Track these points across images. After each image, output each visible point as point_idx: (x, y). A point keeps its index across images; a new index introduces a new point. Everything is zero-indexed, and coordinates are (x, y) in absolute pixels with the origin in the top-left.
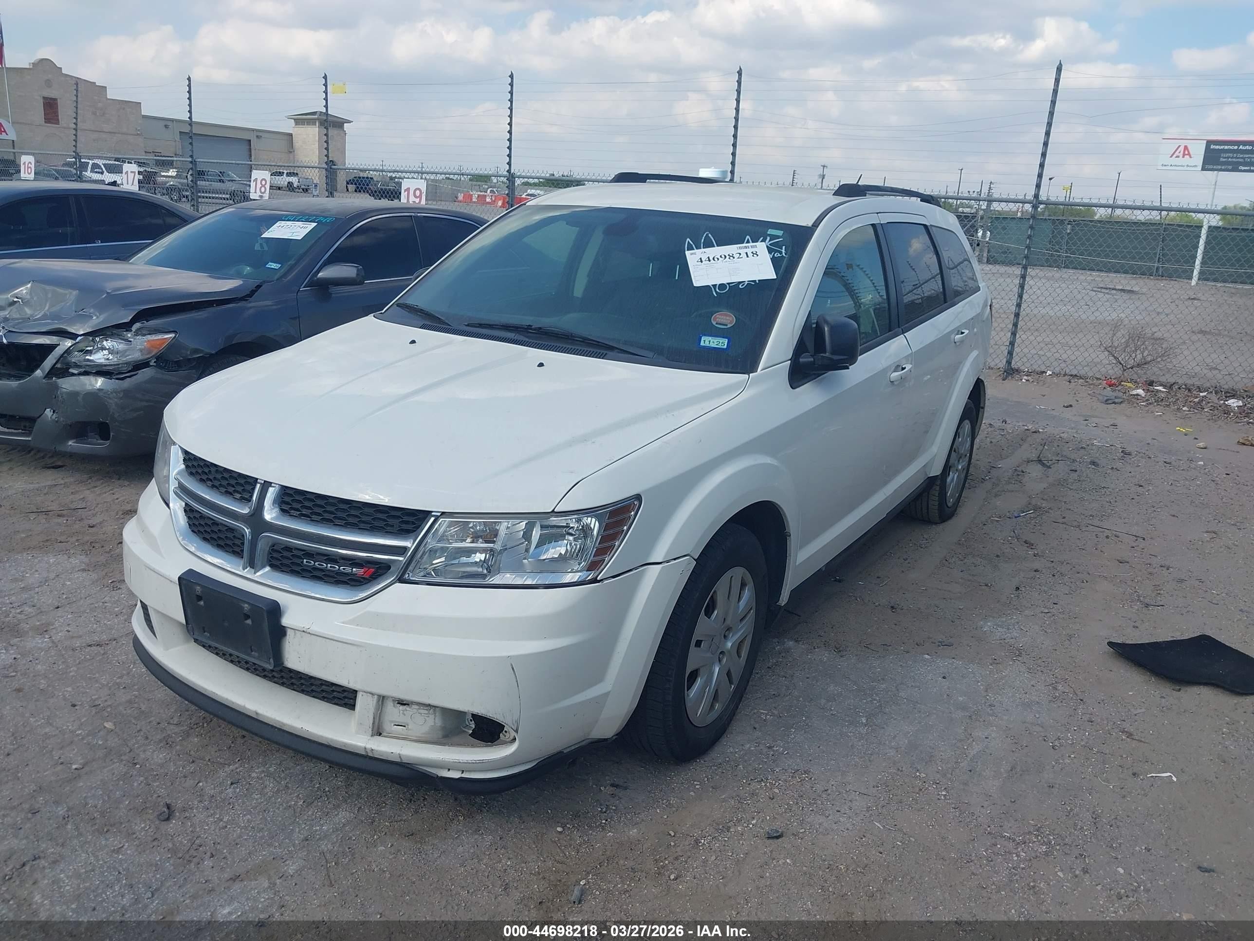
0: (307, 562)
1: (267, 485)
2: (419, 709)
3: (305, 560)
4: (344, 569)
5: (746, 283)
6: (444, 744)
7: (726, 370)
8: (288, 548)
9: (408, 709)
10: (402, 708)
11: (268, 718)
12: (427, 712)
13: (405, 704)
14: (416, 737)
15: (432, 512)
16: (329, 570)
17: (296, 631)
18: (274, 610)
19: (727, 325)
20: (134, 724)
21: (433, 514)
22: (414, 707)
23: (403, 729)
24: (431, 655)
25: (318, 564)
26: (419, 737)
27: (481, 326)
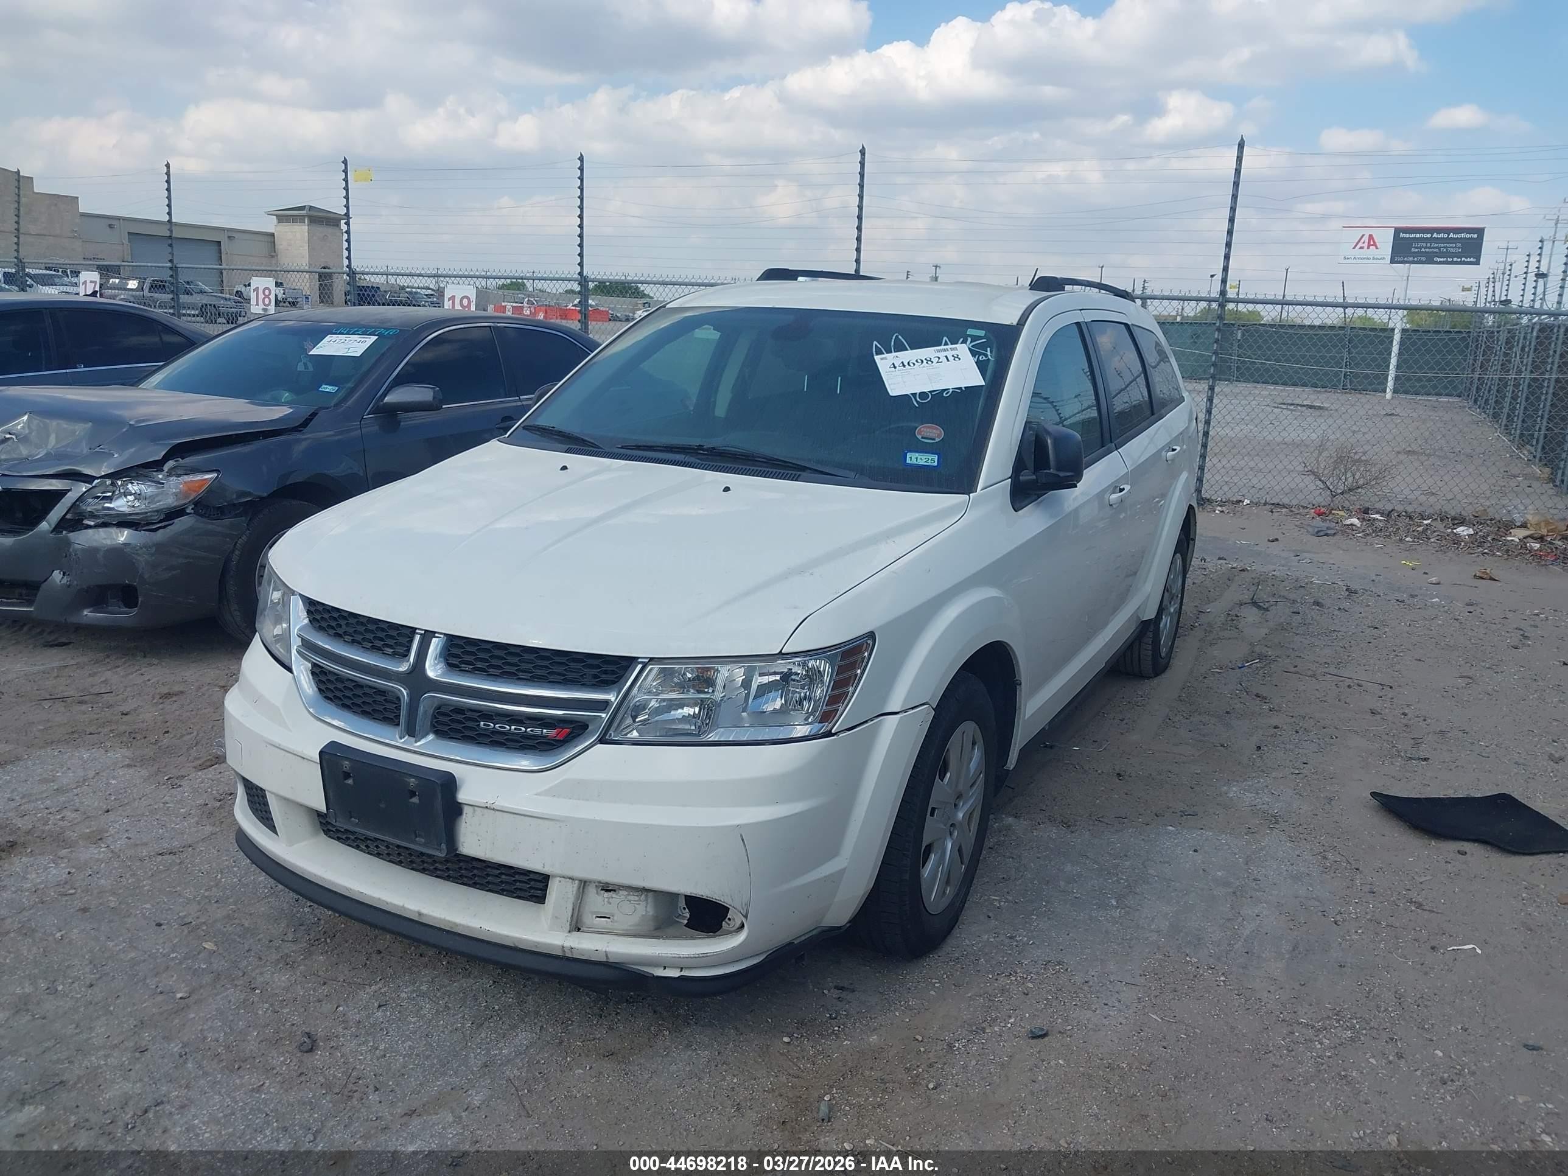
0: (484, 725)
1: (428, 635)
2: (628, 895)
3: (482, 723)
4: (531, 731)
5: (951, 391)
6: (657, 937)
7: (938, 489)
8: (459, 710)
9: (614, 896)
10: (606, 894)
11: (435, 918)
12: (637, 898)
13: (610, 891)
14: (623, 930)
15: (639, 658)
16: (514, 734)
17: (476, 808)
18: (449, 783)
19: (934, 439)
20: (240, 943)
21: (640, 660)
22: (621, 893)
23: (606, 921)
24: (647, 827)
25: (499, 727)
26: (627, 930)
27: (638, 448)
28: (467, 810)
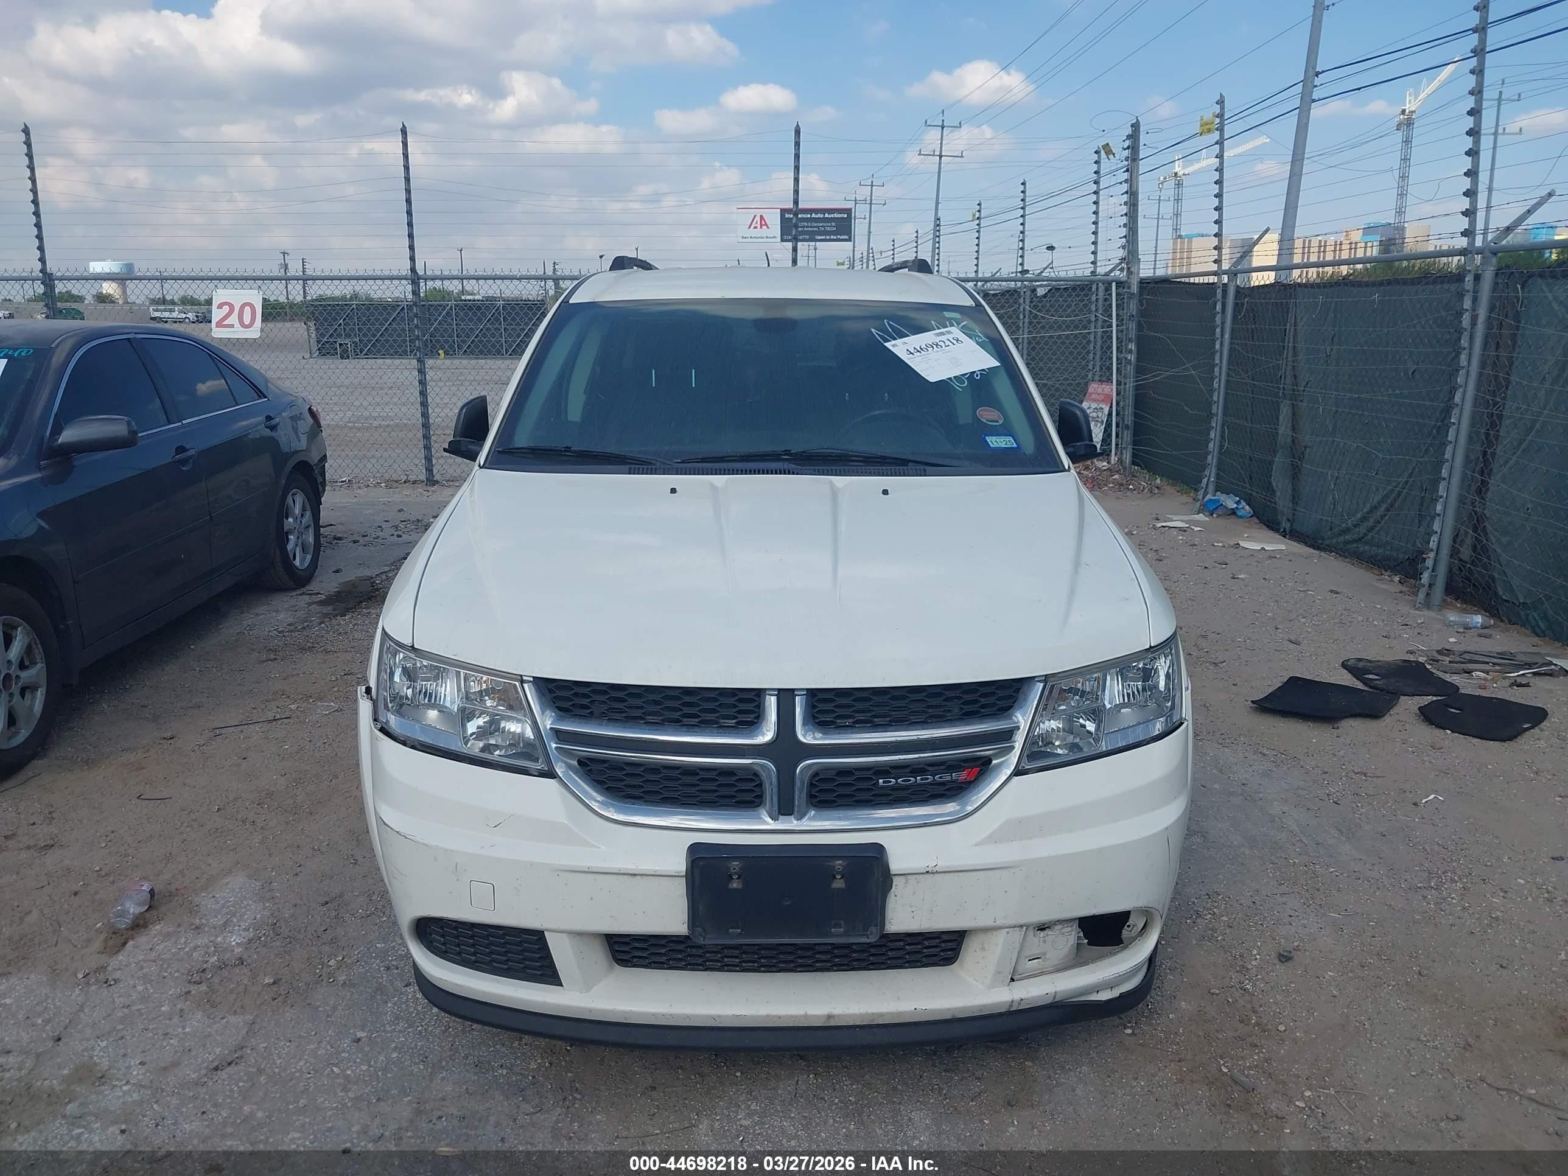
0: (884, 782)
1: (786, 696)
2: (1062, 928)
3: (881, 781)
4: (940, 778)
5: (978, 373)
6: (1085, 963)
7: (1042, 470)
8: (845, 772)
9: (1050, 933)
10: (1042, 934)
11: (850, 1016)
12: (1070, 929)
13: (1046, 929)
14: (1052, 967)
15: (1035, 677)
16: (920, 785)
21: (1036, 679)
22: (1056, 927)
23: (1039, 962)
25: (902, 781)
26: (1056, 965)
28: (896, 881)
